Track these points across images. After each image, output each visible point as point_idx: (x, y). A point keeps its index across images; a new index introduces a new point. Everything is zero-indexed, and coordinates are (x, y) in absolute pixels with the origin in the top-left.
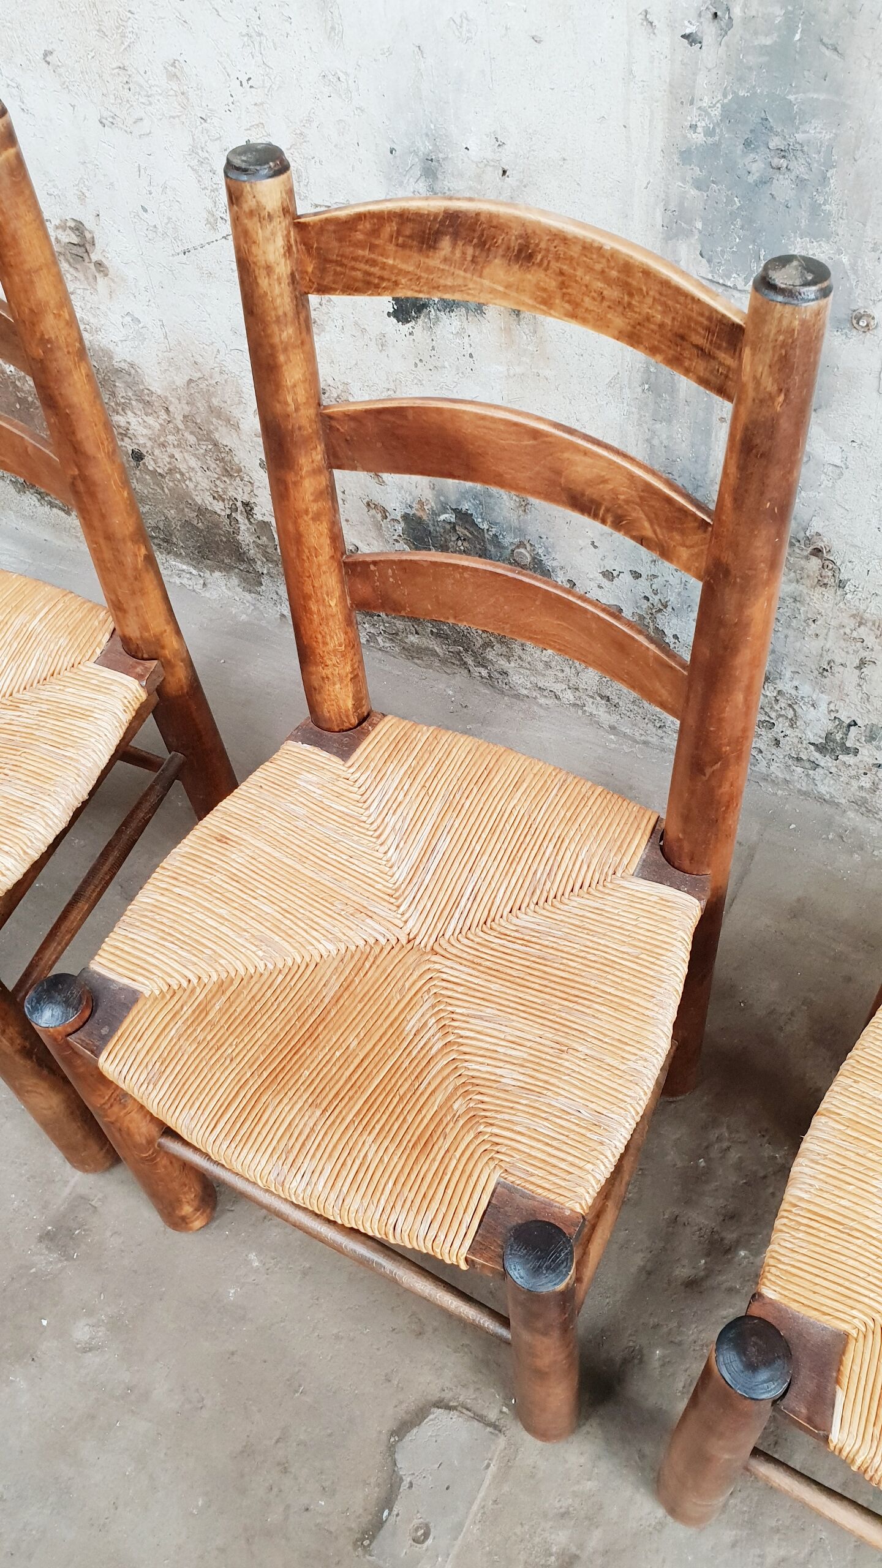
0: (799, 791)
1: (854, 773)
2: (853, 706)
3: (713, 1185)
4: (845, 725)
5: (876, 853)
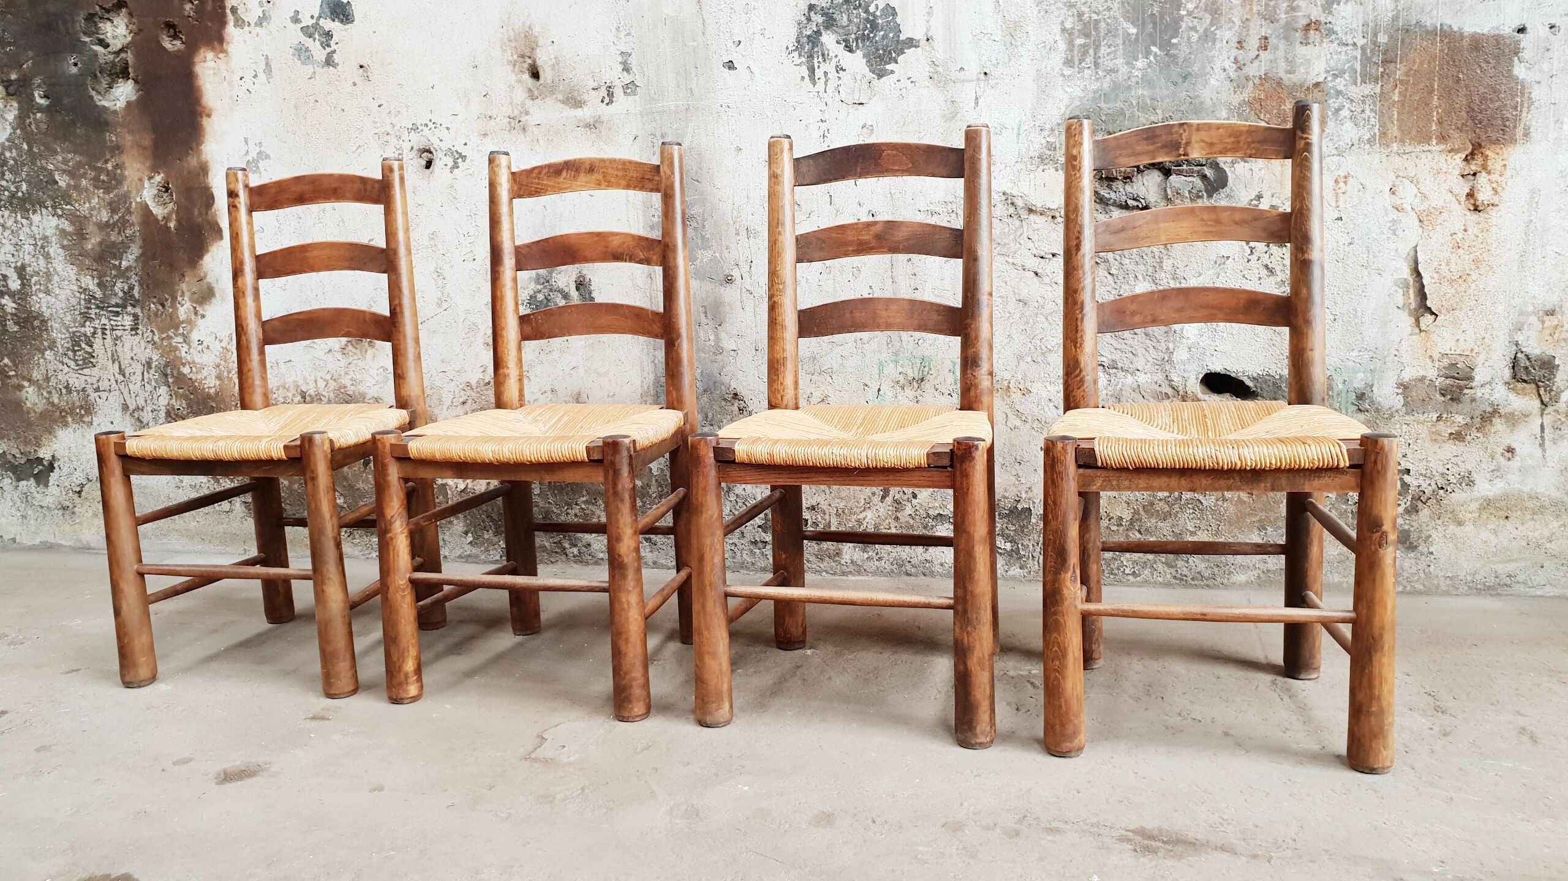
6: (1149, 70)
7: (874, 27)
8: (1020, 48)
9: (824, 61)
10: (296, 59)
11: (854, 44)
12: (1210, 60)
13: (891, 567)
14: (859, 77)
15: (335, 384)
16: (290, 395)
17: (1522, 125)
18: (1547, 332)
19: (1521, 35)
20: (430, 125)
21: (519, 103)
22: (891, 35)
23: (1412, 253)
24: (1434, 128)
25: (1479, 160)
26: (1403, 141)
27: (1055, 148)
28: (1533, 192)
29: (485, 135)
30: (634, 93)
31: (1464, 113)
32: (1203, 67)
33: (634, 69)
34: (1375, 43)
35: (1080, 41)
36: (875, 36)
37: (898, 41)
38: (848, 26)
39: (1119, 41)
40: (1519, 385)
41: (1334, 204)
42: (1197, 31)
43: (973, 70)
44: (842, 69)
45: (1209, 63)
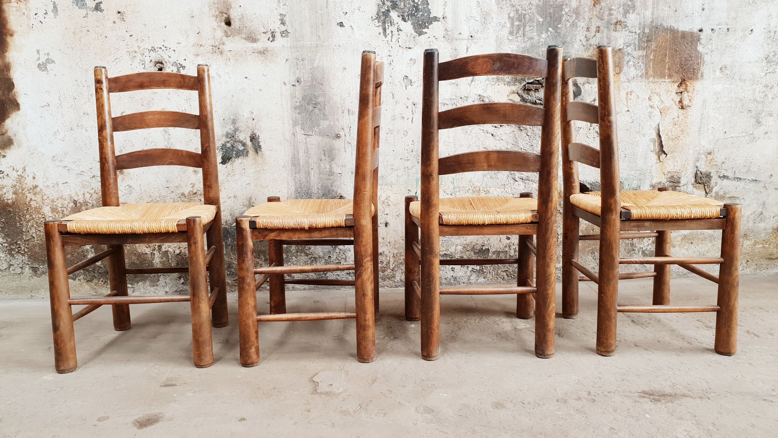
6: (548, 39)
7: (417, 10)
8: (489, 25)
9: (391, 25)
10: (74, 5)
11: (407, 18)
12: (575, 36)
14: (409, 35)
15: (96, 195)
16: (66, 202)
17: (700, 72)
18: (708, 162)
19: (701, 33)
20: (163, 48)
21: (219, 38)
22: (426, 14)
23: (657, 127)
24: (667, 71)
25: (684, 86)
26: (654, 77)
28: (704, 101)
29: (197, 55)
30: (287, 36)
31: (678, 65)
32: (572, 39)
33: (287, 23)
34: (644, 32)
35: (517, 23)
36: (418, 14)
37: (429, 18)
38: (404, 8)
39: (535, 24)
40: (698, 185)
41: (626, 104)
42: (569, 22)
43: (466, 34)
44: (400, 30)
45: (574, 37)
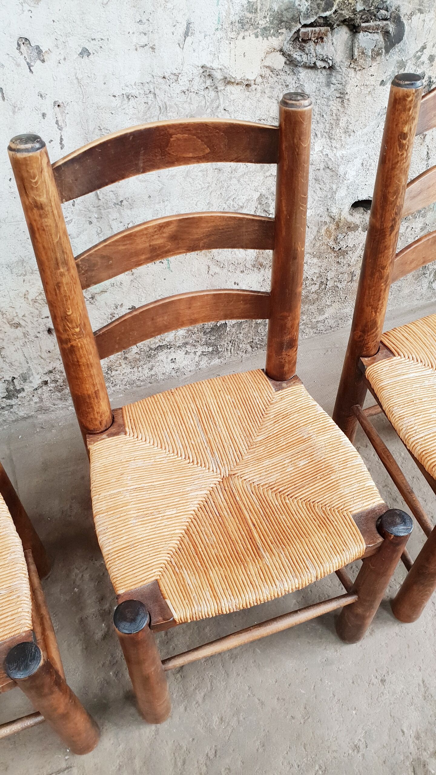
0: (13, 421)
1: (28, 399)
2: (8, 371)
3: (86, 594)
4: (11, 381)
5: (60, 424)
13: (125, 387)
27: (256, 10)
